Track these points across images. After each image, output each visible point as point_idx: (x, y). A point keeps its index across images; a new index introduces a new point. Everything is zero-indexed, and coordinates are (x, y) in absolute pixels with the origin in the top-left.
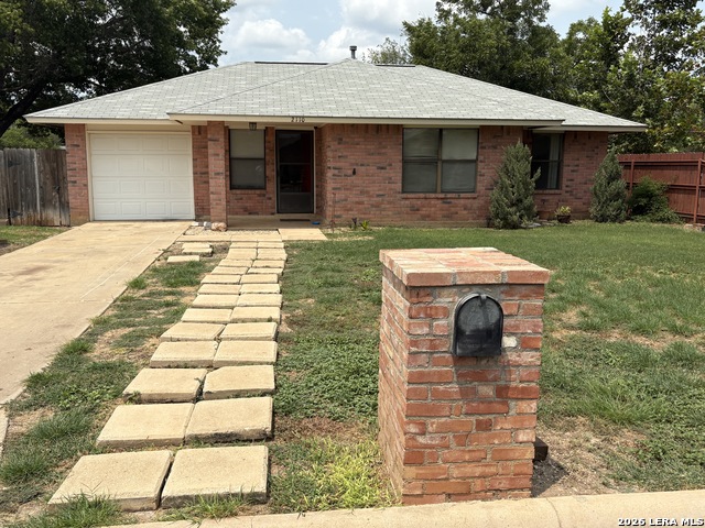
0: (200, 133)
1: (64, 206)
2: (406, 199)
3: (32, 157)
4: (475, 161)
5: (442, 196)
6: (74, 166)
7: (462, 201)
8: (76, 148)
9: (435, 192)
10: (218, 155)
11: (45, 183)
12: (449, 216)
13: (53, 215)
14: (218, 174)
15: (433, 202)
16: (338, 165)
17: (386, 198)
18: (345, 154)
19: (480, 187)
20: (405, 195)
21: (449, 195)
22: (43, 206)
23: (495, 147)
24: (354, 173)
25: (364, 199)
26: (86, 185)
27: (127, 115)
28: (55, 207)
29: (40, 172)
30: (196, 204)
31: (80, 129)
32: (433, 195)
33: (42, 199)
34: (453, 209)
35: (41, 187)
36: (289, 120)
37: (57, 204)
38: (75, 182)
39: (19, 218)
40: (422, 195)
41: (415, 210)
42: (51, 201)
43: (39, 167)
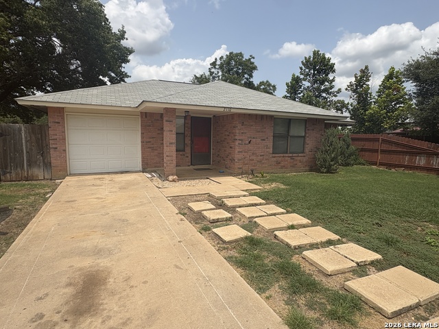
0: (146, 117)
1: (48, 165)
2: (275, 157)
3: (20, 130)
4: (304, 137)
5: (291, 155)
6: (55, 137)
7: (299, 158)
8: (57, 125)
9: (287, 153)
10: (172, 131)
11: (31, 149)
12: (293, 167)
13: (38, 172)
14: (171, 143)
15: (286, 158)
16: (241, 138)
17: (265, 157)
18: (245, 131)
19: (307, 150)
20: (274, 155)
21: (294, 155)
22: (29, 165)
23: (313, 130)
24: (250, 142)
25: (254, 157)
26: (65, 150)
27: (99, 102)
28: (39, 166)
29: (26, 141)
30: (143, 161)
31: (60, 111)
32: (287, 155)
33: (29, 161)
34: (295, 162)
35: (27, 152)
36: (222, 110)
37: (41, 164)
38: (56, 148)
39: (8, 175)
40: (282, 155)
41: (278, 163)
42: (36, 162)
43: (26, 138)
